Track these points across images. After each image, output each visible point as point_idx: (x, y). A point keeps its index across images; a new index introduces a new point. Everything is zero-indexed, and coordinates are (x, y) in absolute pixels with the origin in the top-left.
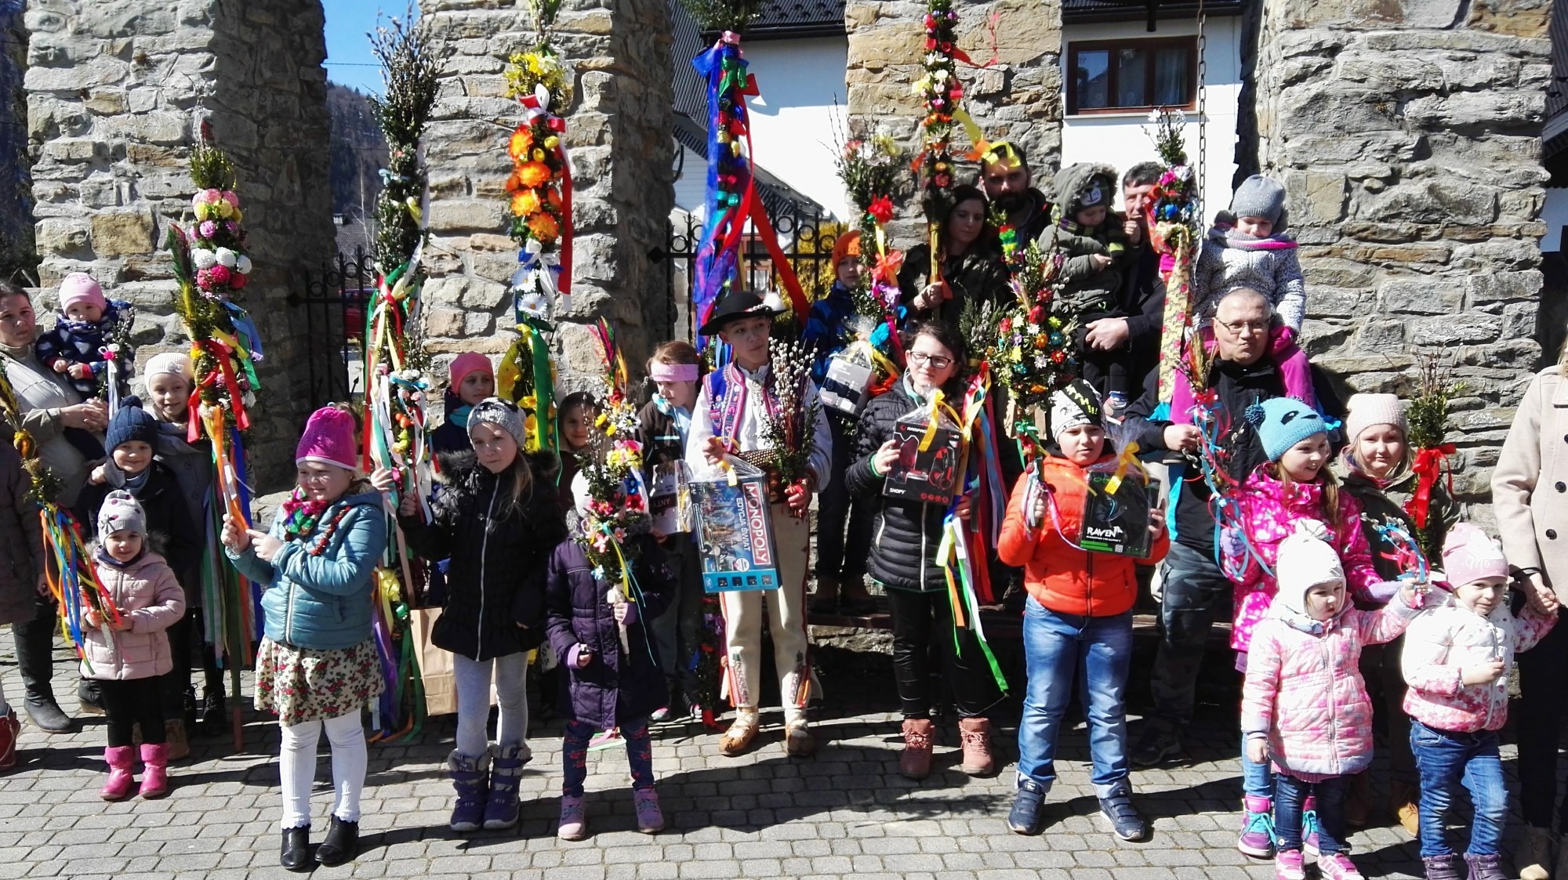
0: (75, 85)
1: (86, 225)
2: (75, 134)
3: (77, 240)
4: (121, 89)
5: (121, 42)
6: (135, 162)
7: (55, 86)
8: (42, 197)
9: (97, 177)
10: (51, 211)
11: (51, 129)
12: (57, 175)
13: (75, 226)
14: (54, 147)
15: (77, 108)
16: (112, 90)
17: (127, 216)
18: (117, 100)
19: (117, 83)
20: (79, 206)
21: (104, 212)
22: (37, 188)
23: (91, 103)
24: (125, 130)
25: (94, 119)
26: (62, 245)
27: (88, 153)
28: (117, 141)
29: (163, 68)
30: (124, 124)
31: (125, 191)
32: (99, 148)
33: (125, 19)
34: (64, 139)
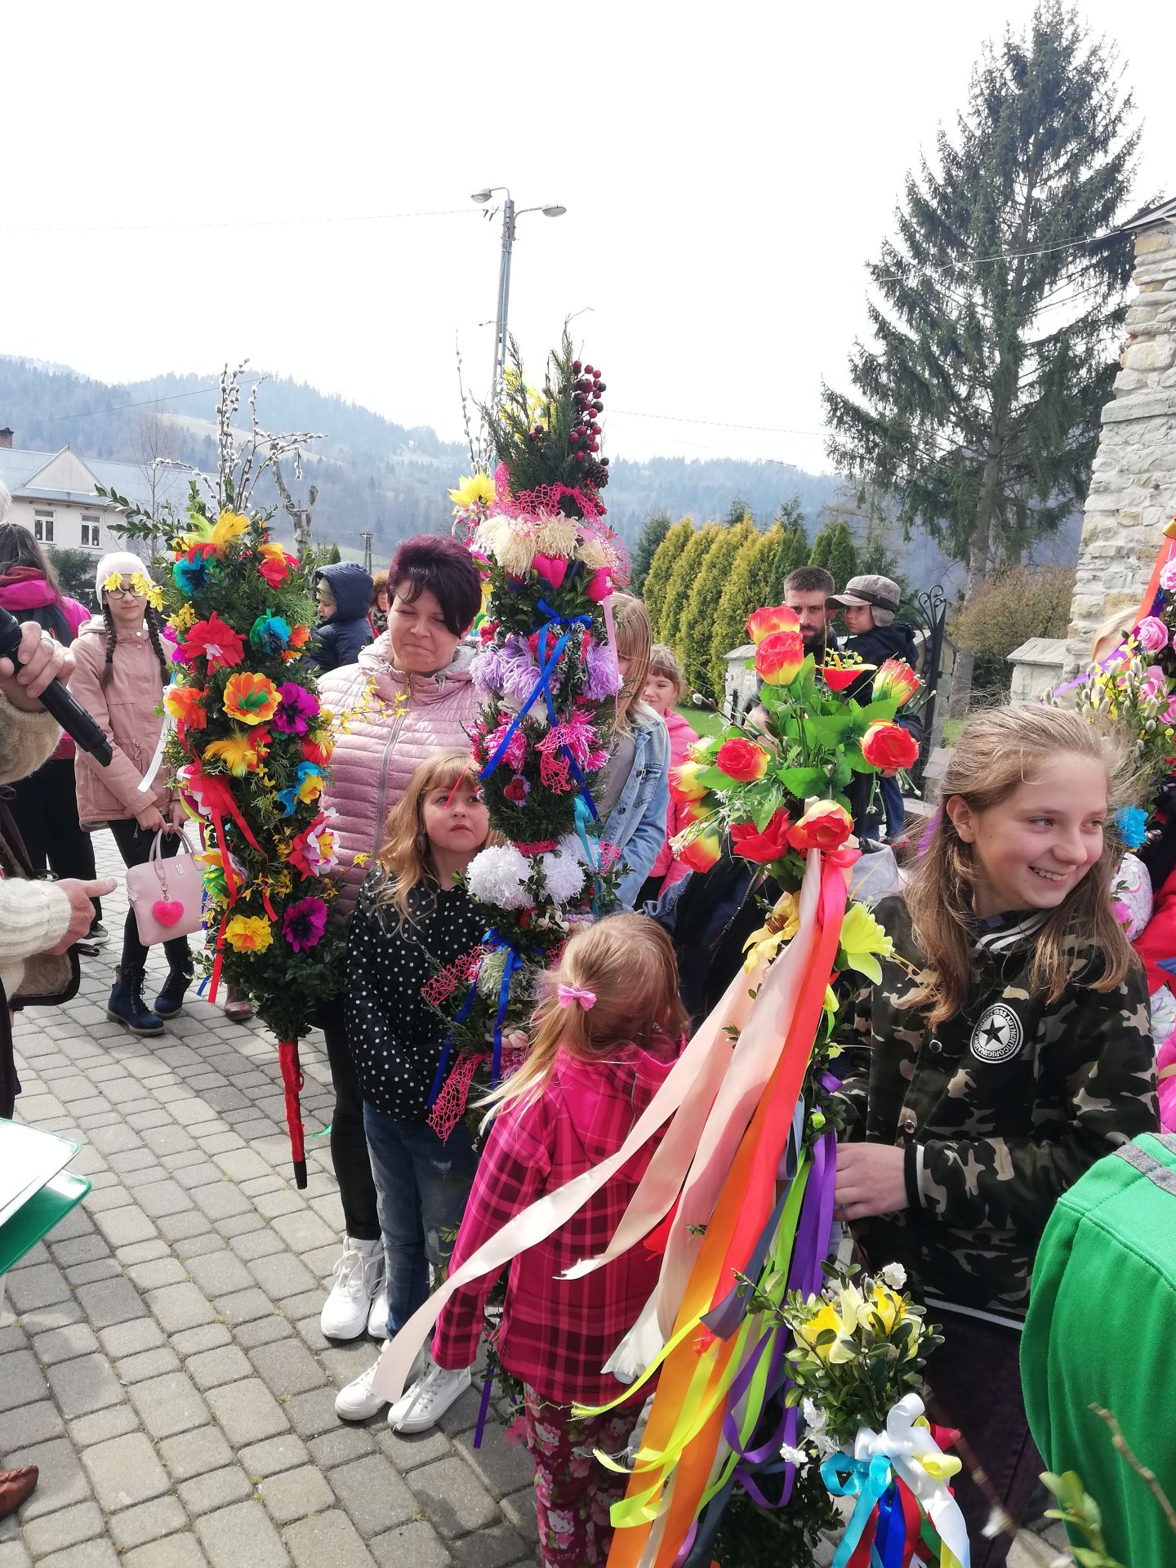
0: (1113, 507)
1: (1100, 599)
2: (1107, 539)
3: (1094, 610)
4: (1138, 509)
5: (1146, 476)
6: (1139, 558)
7: (1101, 508)
8: (1080, 580)
9: (1116, 568)
10: (1083, 590)
11: (1094, 535)
12: (1092, 567)
13: (1094, 600)
14: (1095, 547)
15: (1111, 522)
16: (1134, 510)
17: (1127, 595)
18: (1135, 517)
19: (1137, 505)
20: (1099, 587)
21: (1114, 592)
22: (1079, 575)
23: (1120, 518)
24: (1137, 537)
25: (1121, 529)
26: (1084, 611)
27: (1112, 552)
28: (1131, 545)
29: (1167, 494)
30: (1138, 533)
31: (1129, 578)
32: (1119, 549)
33: (1150, 461)
34: (1100, 543)
